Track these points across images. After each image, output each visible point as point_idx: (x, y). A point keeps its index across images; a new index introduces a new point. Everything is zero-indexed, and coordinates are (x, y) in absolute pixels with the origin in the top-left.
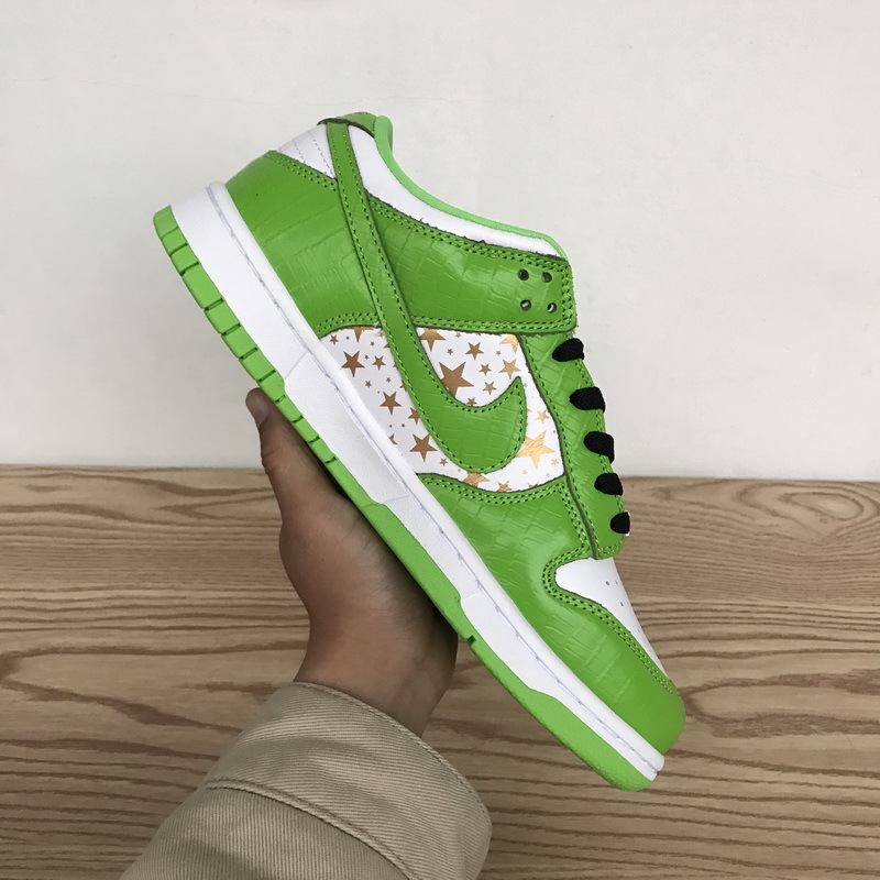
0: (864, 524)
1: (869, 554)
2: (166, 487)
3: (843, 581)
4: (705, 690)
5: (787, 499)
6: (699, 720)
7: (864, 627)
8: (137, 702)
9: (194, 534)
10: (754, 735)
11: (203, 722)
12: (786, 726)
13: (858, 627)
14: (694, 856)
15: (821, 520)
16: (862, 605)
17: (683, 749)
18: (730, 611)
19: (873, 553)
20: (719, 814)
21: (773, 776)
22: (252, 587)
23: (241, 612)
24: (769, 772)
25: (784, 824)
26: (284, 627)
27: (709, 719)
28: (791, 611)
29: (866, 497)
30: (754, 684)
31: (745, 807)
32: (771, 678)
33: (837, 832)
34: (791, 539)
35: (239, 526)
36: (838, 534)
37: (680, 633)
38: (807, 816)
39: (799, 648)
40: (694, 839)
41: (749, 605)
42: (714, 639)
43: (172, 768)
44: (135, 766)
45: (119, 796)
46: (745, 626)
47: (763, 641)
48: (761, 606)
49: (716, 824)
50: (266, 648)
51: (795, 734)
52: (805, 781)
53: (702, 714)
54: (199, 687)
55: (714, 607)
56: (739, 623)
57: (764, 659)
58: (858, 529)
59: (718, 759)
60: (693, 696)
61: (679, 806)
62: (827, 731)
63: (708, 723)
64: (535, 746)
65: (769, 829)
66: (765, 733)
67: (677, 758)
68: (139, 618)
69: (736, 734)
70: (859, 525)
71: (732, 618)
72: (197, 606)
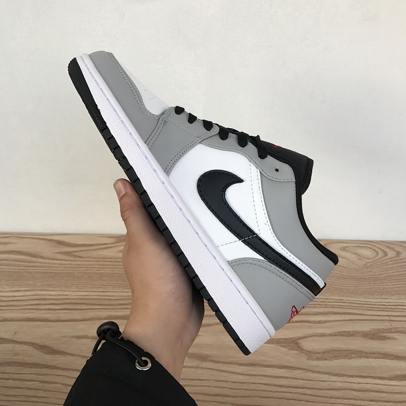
0: (379, 261)
11: (74, 354)
13: (374, 309)
18: (316, 301)
21: (334, 378)
25: (339, 401)
32: (334, 332)
38: (349, 397)
39: (347, 319)
45: (32, 389)
49: (308, 401)
61: (291, 393)
70: (376, 262)
71: (317, 305)
72: (73, 299)
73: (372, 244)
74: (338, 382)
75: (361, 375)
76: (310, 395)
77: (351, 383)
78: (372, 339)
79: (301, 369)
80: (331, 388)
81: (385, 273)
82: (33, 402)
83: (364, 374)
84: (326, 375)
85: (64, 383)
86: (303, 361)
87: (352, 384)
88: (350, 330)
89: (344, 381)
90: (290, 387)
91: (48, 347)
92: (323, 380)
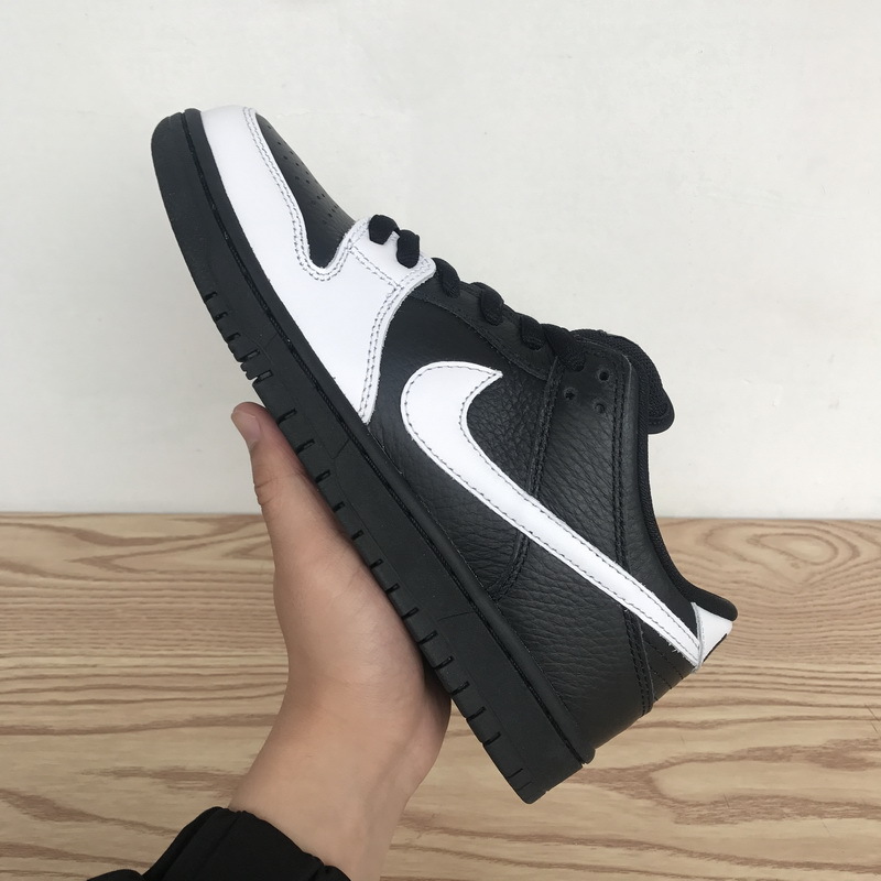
1: (844, 603)
2: (84, 536)
3: (817, 635)
4: (667, 767)
5: (756, 541)
6: (659, 803)
7: (838, 690)
8: (27, 794)
9: (111, 590)
10: (720, 821)
12: (755, 808)
15: (793, 565)
16: (838, 663)
17: (641, 840)
19: (849, 602)
22: (170, 653)
23: (157, 682)
24: (737, 867)
26: (202, 699)
27: (670, 803)
28: (758, 671)
29: (839, 538)
30: (720, 760)
34: (760, 587)
35: (159, 580)
36: (811, 582)
41: (716, 666)
42: (677, 706)
43: (68, 875)
44: (24, 873)
46: (711, 690)
47: (728, 707)
48: (727, 666)
50: (183, 725)
51: (763, 818)
52: (777, 877)
53: (664, 797)
54: (104, 773)
56: (704, 687)
57: (731, 728)
58: (833, 575)
59: (680, 851)
60: (654, 775)
62: (799, 814)
63: (670, 807)
64: (478, 839)
66: (733, 819)
67: (634, 852)
68: (44, 690)
69: (701, 820)
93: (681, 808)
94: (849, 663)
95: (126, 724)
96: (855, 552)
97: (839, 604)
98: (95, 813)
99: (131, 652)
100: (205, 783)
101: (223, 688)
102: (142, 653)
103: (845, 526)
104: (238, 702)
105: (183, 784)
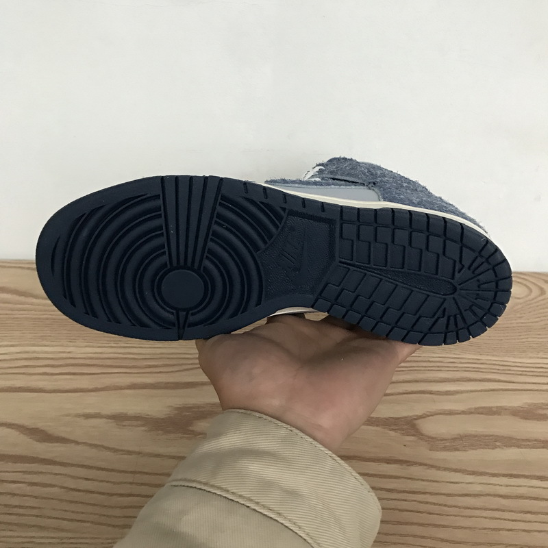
0: (533, 301)
1: (535, 322)
3: (518, 341)
4: (424, 418)
6: (420, 439)
7: (532, 374)
8: (33, 427)
10: (458, 450)
11: (80, 441)
12: (478, 443)
13: (528, 373)
14: (414, 536)
16: (531, 358)
17: (408, 460)
18: (442, 362)
20: (433, 506)
21: (470, 478)
22: (115, 345)
23: (109, 362)
24: (467, 476)
25: (477, 513)
26: (136, 373)
27: (426, 438)
28: (482, 362)
29: (533, 283)
30: (460, 414)
31: (450, 501)
32: (469, 409)
33: (514, 518)
36: (515, 308)
37: (408, 377)
38: (492, 507)
39: (487, 388)
40: (416, 524)
41: (455, 358)
42: (431, 381)
43: (56, 474)
44: (30, 473)
45: (18, 495)
46: (452, 372)
47: (464, 383)
48: (462, 358)
49: (430, 514)
50: (124, 388)
51: (483, 448)
52: (491, 482)
53: (422, 435)
54: (78, 416)
55: (431, 360)
56: (448, 371)
57: (464, 395)
58: (528, 305)
59: (432, 466)
60: (417, 422)
61: (405, 500)
62: (506, 446)
63: (426, 441)
65: (466, 516)
66: (465, 448)
67: (404, 466)
68: (38, 366)
69: (445, 449)
70: (528, 303)
71: (443, 367)
72: (80, 358)
73: (522, 277)
74: (476, 484)
75: (510, 473)
76: (434, 504)
77: (495, 485)
78: (526, 419)
79: (421, 464)
80: (464, 492)
81: (542, 321)
82: (17, 514)
83: (515, 473)
84: (457, 474)
85: (65, 485)
86: (423, 452)
87: (498, 487)
88: (493, 405)
89: (485, 482)
90: (404, 492)
91: (42, 431)
92: (452, 481)
93: (433, 442)
94: (538, 358)
95: (91, 387)
96: (543, 292)
97: (532, 323)
98: (72, 439)
99: (91, 344)
100: (139, 422)
101: (150, 367)
102: (99, 345)
103: (537, 276)
104: (159, 375)
105: (125, 423)
